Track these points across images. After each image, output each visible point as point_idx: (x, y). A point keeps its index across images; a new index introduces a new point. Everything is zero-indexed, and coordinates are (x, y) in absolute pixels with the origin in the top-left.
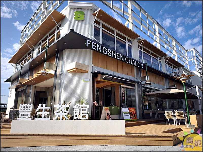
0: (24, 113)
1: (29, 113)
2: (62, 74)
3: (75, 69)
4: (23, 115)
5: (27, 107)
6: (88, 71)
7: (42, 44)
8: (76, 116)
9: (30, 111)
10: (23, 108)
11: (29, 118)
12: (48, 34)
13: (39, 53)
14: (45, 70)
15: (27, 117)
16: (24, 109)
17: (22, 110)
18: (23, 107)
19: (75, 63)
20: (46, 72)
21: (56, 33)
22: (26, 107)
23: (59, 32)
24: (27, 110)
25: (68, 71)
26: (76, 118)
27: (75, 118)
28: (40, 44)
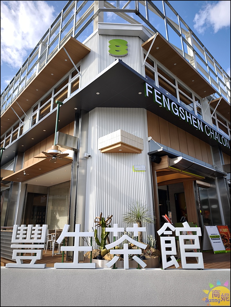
0: (23, 249)
1: (36, 249)
2: (89, 156)
3: (120, 145)
4: (22, 254)
5: (33, 232)
6: (141, 149)
7: (39, 108)
8: (169, 259)
9: (40, 244)
10: (21, 236)
11: (38, 262)
12: (52, 90)
13: (34, 122)
14: (57, 148)
15: (34, 259)
16: (25, 238)
17: (21, 240)
18: (22, 232)
19: (119, 132)
20: (59, 152)
21: (69, 85)
22: (29, 233)
23: (78, 79)
24: (32, 241)
25: (102, 149)
26: (170, 263)
27: (165, 264)
28: (35, 109)
